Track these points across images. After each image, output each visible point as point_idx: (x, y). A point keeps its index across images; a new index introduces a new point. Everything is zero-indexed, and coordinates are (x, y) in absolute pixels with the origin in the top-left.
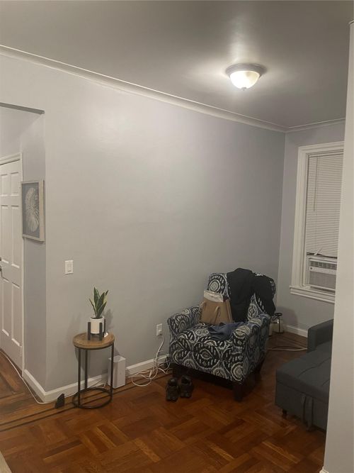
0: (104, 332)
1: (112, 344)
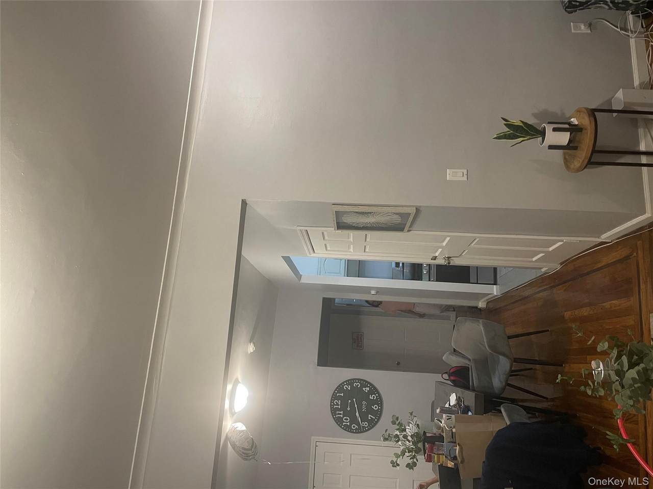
0: (569, 124)
1: (592, 113)
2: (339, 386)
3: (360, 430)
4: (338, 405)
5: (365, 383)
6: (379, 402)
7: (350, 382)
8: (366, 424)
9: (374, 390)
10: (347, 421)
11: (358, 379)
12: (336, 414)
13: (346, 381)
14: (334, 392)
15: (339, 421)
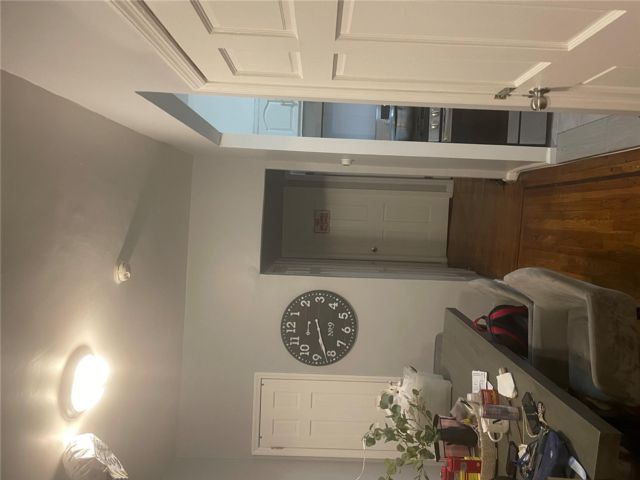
2: (294, 301)
3: (325, 361)
4: (292, 328)
5: (331, 296)
6: (353, 321)
7: (310, 295)
8: (332, 353)
9: (345, 305)
10: (305, 349)
11: (322, 291)
12: (289, 342)
13: (303, 295)
14: (286, 311)
15: (294, 351)
